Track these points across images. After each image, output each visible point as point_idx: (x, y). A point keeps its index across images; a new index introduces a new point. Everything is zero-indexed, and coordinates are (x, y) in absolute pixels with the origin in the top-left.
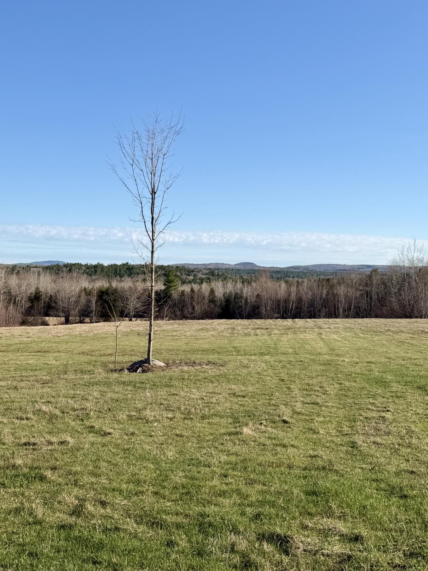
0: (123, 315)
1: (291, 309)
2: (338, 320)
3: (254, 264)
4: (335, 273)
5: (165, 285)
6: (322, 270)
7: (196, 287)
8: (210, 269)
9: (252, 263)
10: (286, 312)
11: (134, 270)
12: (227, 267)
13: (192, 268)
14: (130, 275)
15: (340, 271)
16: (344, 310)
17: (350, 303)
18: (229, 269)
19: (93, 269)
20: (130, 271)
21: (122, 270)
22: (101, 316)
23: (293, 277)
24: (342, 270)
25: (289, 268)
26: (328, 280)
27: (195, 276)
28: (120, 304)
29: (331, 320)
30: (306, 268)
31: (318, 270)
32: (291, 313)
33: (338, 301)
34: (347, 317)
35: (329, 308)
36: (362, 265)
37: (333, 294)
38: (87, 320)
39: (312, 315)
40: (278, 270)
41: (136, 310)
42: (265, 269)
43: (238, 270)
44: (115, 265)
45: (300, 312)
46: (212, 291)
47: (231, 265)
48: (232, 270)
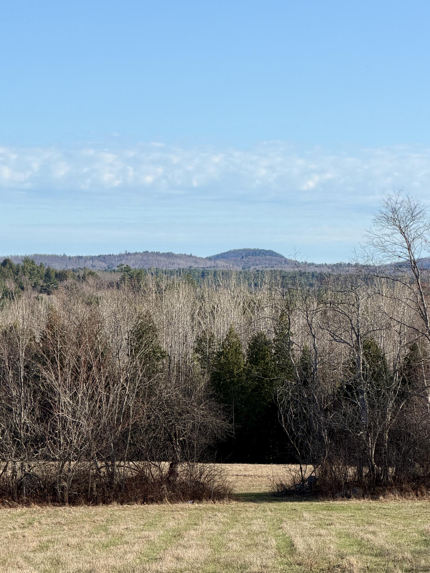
3: (276, 255)
9: (271, 253)
13: (58, 267)
42: (318, 271)
47: (196, 260)
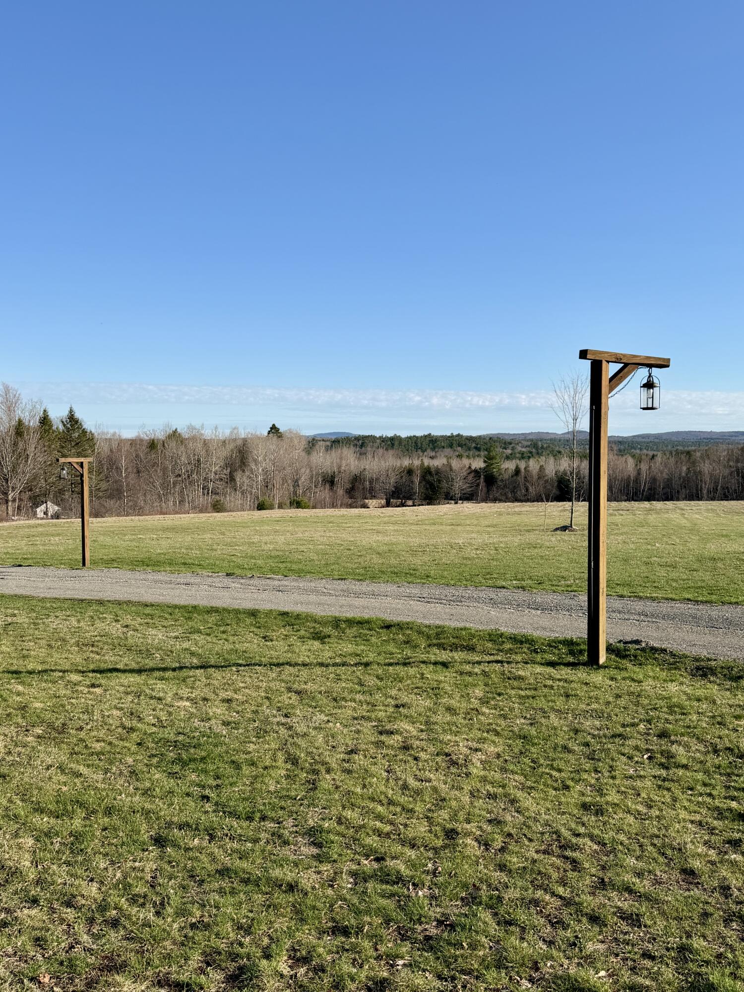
0: (449, 497)
1: (644, 491)
2: (700, 502)
4: (699, 443)
5: (485, 462)
6: (680, 439)
7: (522, 465)
8: (532, 440)
10: (636, 493)
11: (439, 443)
12: (553, 437)
14: (433, 449)
15: (705, 441)
16: (709, 492)
17: (716, 483)
18: (555, 440)
19: (389, 443)
20: (433, 444)
21: (424, 443)
22: (425, 499)
23: (641, 449)
24: (708, 439)
26: (688, 453)
27: (513, 449)
28: (444, 484)
29: (693, 503)
30: (658, 436)
31: (674, 439)
32: (643, 495)
33: (701, 481)
34: (713, 499)
35: (690, 490)
36: (736, 432)
37: (695, 472)
38: (410, 503)
39: (668, 497)
40: (620, 440)
41: (463, 492)
43: (567, 441)
44: (414, 436)
45: (654, 493)
46: (542, 468)
47: (557, 435)
48: (560, 441)
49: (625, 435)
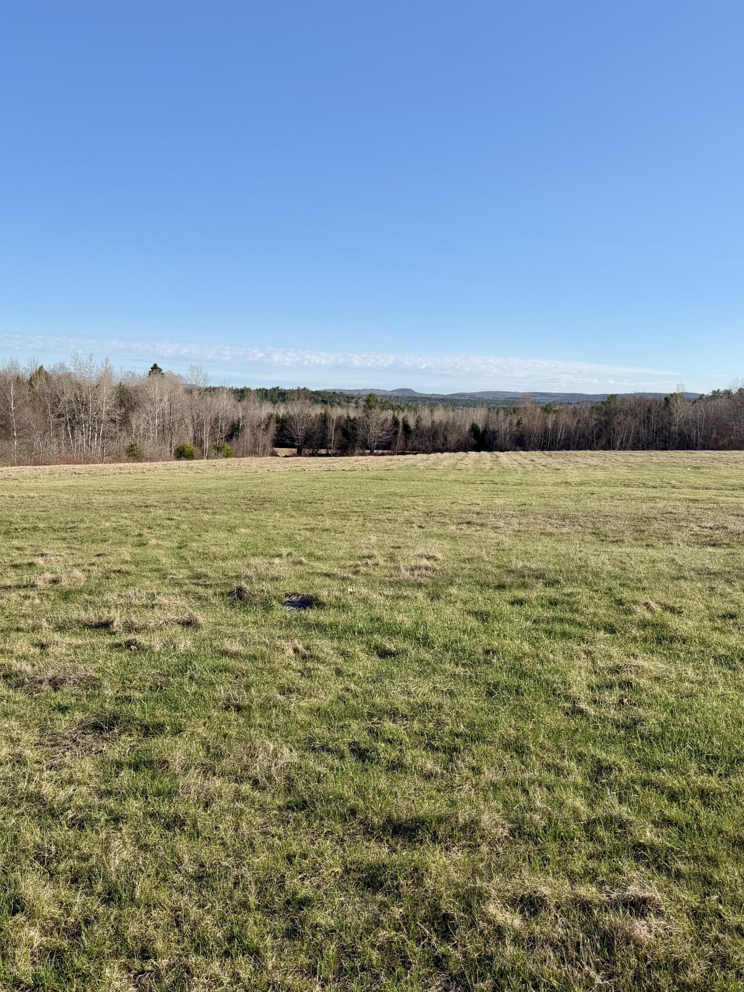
11: (287, 395)
12: (383, 393)
14: (283, 401)
20: (282, 397)
21: (273, 395)
25: (453, 395)
30: (472, 395)
38: (323, 451)
43: (398, 397)
44: (264, 389)
47: (387, 392)
49: (445, 394)
